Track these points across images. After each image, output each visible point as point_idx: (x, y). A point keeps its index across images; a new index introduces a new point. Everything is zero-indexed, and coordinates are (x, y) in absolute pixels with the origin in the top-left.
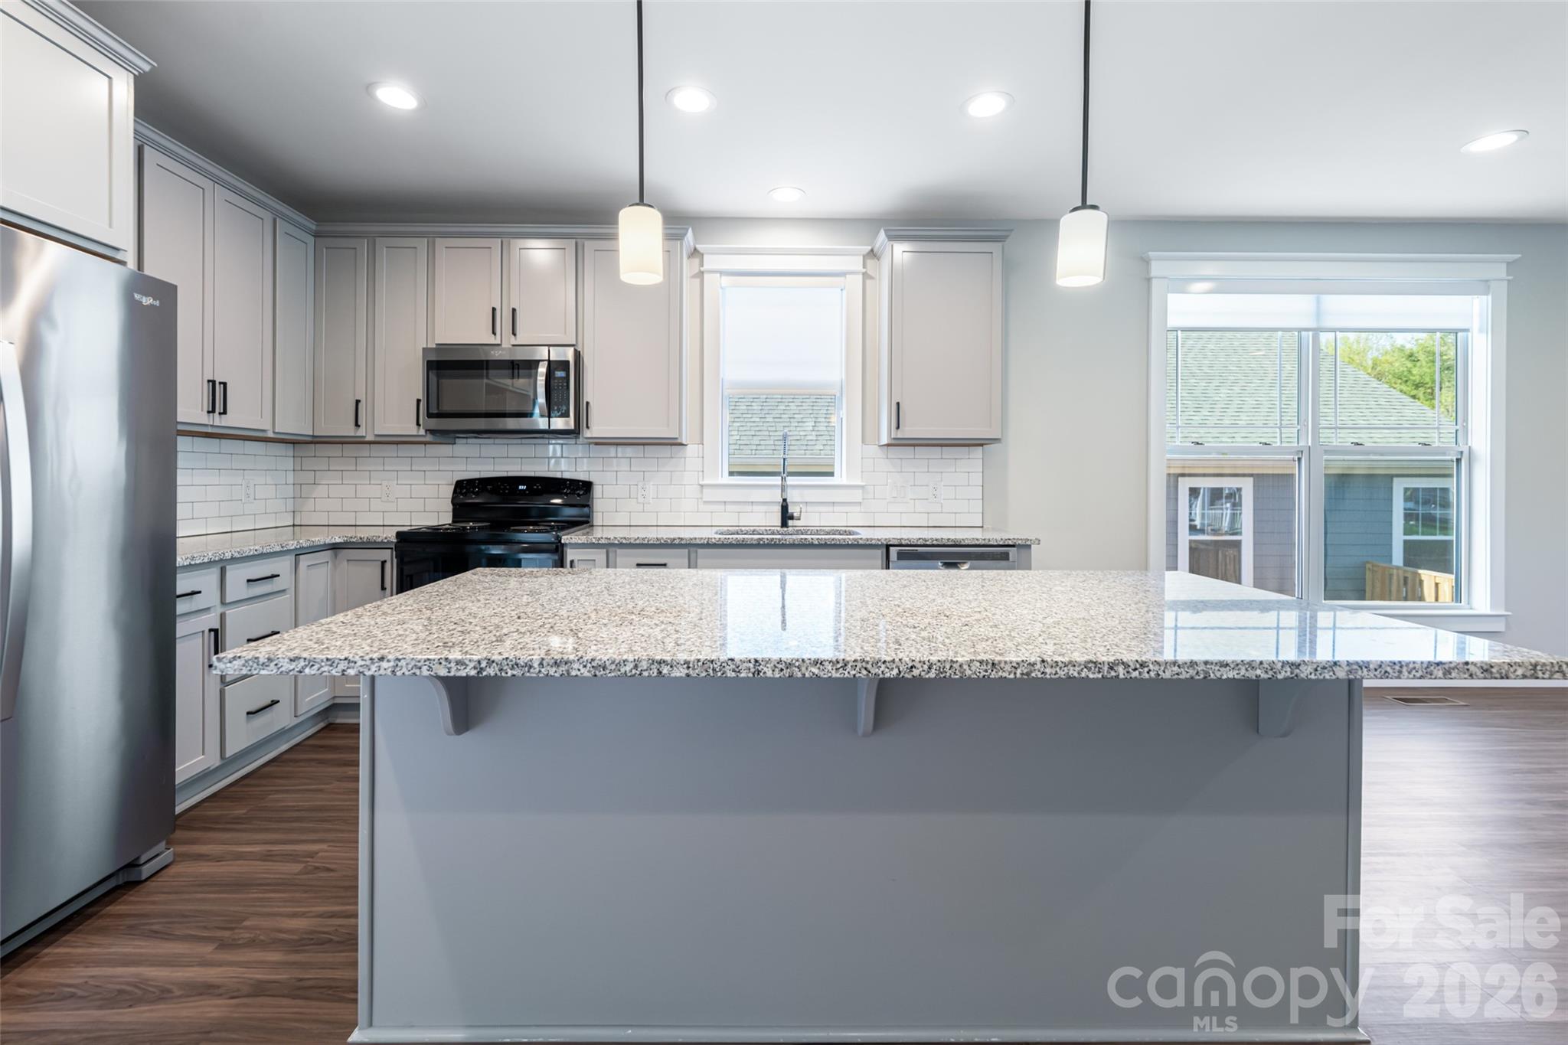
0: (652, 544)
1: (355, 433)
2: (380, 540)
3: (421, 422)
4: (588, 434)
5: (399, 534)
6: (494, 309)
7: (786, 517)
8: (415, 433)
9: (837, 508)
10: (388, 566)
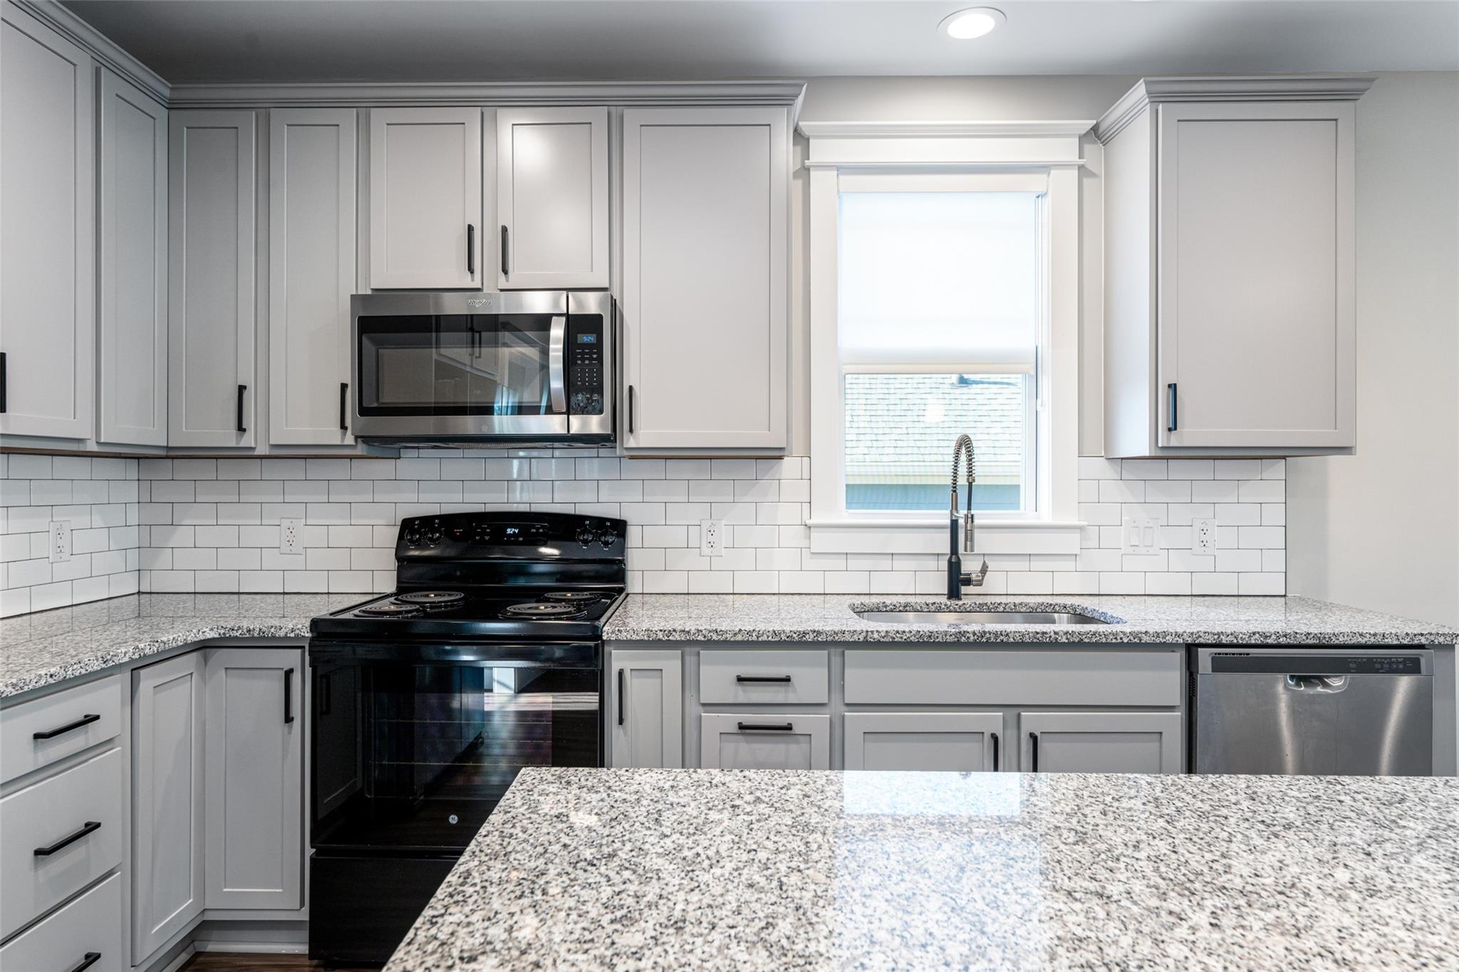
0: (763, 642)
1: (238, 442)
2: (282, 634)
3: (348, 422)
4: (631, 442)
5: (315, 624)
6: (470, 228)
7: (957, 581)
8: (339, 442)
9: (1036, 564)
10: (296, 679)
